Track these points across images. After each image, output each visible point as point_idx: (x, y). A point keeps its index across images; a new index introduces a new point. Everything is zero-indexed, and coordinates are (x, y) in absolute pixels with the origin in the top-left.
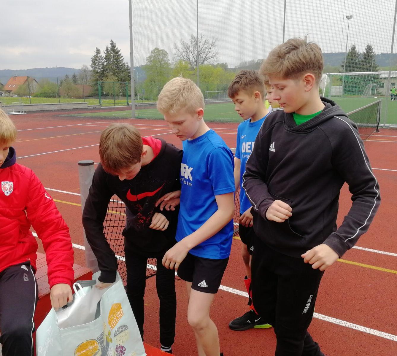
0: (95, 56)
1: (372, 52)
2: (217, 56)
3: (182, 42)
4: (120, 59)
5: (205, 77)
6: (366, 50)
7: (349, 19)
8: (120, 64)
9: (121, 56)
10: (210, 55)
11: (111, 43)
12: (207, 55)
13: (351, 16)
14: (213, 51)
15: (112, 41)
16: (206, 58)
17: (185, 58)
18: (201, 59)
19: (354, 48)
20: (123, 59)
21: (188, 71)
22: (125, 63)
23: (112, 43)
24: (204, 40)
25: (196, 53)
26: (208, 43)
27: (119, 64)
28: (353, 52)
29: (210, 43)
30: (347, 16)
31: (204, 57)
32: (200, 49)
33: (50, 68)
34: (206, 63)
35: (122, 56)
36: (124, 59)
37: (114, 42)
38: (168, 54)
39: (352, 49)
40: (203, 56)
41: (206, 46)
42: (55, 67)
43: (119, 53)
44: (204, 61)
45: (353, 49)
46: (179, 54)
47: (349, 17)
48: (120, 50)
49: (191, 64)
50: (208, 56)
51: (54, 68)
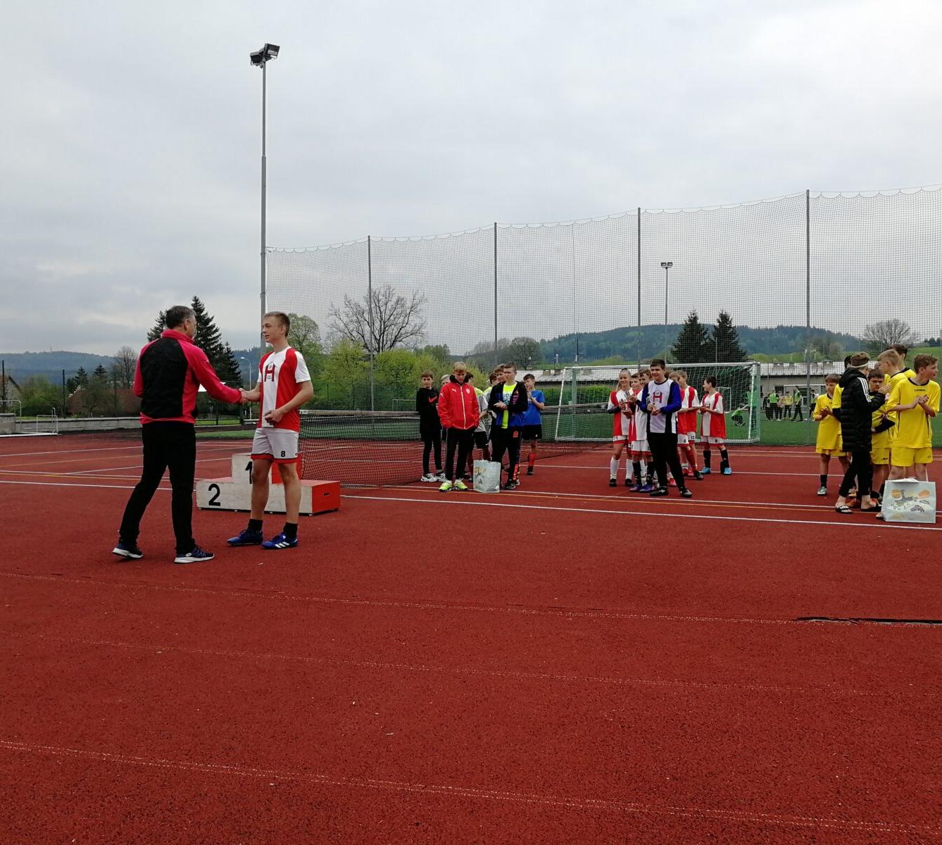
0: (157, 329)
1: (730, 327)
2: (424, 330)
3: (348, 303)
4: (213, 336)
5: (398, 374)
6: (719, 322)
7: (667, 268)
8: (212, 347)
9: (214, 329)
10: (409, 328)
11: (194, 302)
12: (401, 329)
13: (670, 264)
14: (414, 321)
15: (196, 300)
16: (399, 335)
17: (355, 334)
18: (390, 337)
19: (695, 318)
20: (218, 337)
21: (360, 362)
22: (224, 344)
23: (196, 303)
24: (394, 299)
25: (377, 325)
26: (403, 306)
27: (209, 345)
28: (693, 327)
29: (409, 304)
30: (662, 264)
31: (395, 332)
32: (387, 317)
33: (35, 353)
34: (398, 344)
35: (217, 330)
36: (220, 335)
37: (201, 301)
38: (316, 325)
39: (690, 320)
40: (393, 331)
41: (399, 310)
42: (48, 351)
43: (211, 324)
44: (395, 341)
45: (694, 320)
46: (342, 325)
47: (667, 265)
48: (212, 318)
49: (367, 348)
50: (403, 331)
51: (45, 353)
